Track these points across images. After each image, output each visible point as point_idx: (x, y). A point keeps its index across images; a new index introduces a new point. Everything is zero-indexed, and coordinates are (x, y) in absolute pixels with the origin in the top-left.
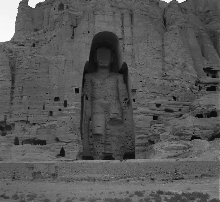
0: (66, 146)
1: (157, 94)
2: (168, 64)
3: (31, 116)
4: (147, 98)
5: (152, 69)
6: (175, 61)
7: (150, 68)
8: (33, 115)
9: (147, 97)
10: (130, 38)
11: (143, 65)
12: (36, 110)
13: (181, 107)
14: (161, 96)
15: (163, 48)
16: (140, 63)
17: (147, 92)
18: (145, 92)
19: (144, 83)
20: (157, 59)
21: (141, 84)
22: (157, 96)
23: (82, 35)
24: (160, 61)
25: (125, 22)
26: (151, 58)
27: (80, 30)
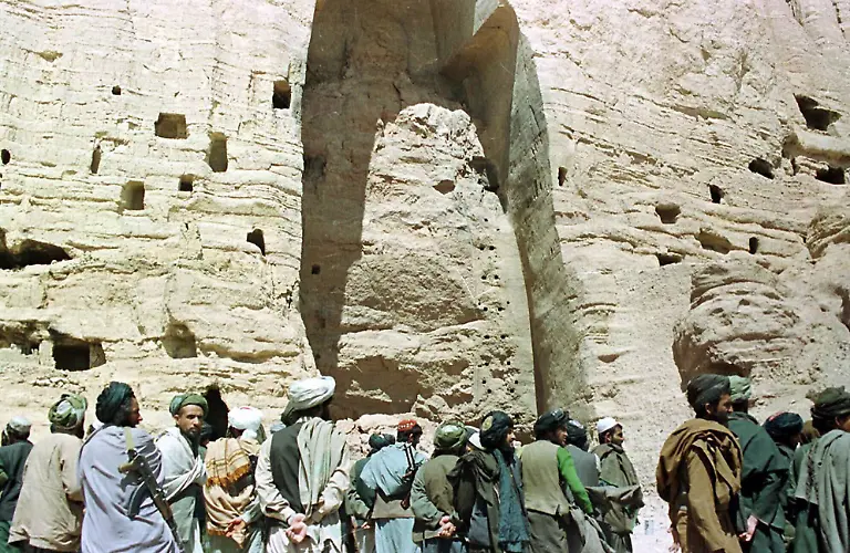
0: (239, 380)
1: (650, 167)
2: (684, 46)
3: (19, 203)
5: (623, 54)
6: (714, 38)
7: (615, 47)
8: (25, 198)
9: (610, 173)
11: (588, 28)
12: (46, 171)
13: (757, 233)
14: (666, 175)
16: (576, 19)
17: (611, 147)
18: (605, 147)
19: (599, 106)
20: (641, 16)
21: (587, 107)
22: (652, 172)
24: (654, 28)
26: (620, 7)
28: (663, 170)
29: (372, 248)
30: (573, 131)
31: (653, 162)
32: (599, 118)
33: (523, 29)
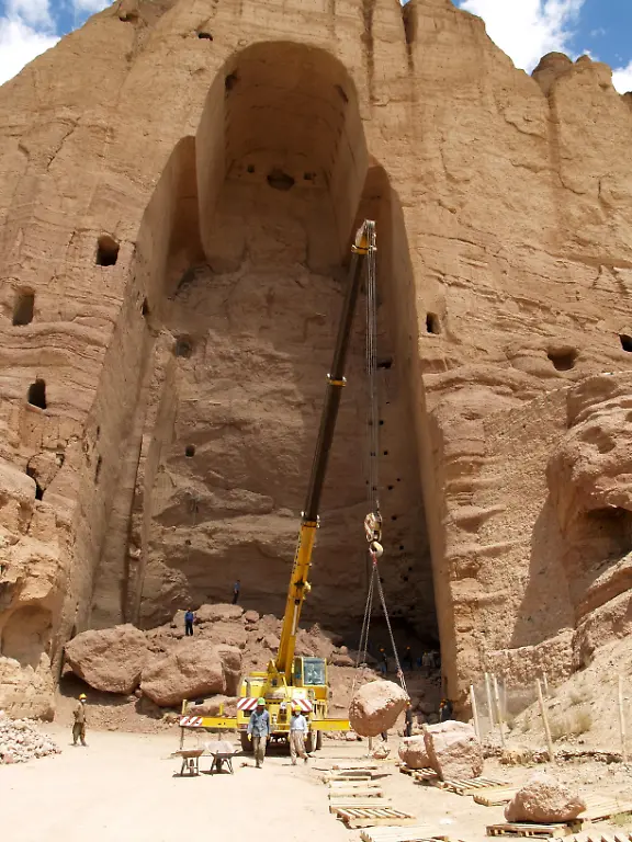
1: (543, 315)
2: (580, 197)
4: (495, 325)
9: (493, 320)
10: (400, 77)
11: (467, 182)
14: (564, 324)
15: (555, 132)
16: (453, 174)
17: (492, 293)
18: (486, 292)
19: (475, 250)
20: (527, 171)
21: (462, 251)
22: (546, 321)
23: (175, 41)
24: (544, 182)
25: (380, 25)
26: (504, 162)
27: (171, 27)
28: (559, 318)
29: (250, 427)
30: (444, 275)
31: (545, 309)
32: (478, 263)
33: (395, 186)
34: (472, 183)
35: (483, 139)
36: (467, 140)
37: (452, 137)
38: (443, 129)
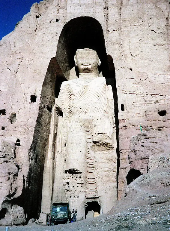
1: (161, 97)
4: (143, 104)
21: (132, 82)
23: (48, 25)
24: (165, 49)
25: (110, 2)
26: (151, 45)
27: (46, 19)
34: (139, 56)
35: (143, 39)
36: (138, 41)
37: (133, 41)
38: (130, 39)
